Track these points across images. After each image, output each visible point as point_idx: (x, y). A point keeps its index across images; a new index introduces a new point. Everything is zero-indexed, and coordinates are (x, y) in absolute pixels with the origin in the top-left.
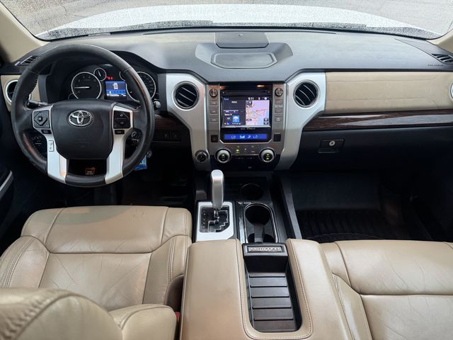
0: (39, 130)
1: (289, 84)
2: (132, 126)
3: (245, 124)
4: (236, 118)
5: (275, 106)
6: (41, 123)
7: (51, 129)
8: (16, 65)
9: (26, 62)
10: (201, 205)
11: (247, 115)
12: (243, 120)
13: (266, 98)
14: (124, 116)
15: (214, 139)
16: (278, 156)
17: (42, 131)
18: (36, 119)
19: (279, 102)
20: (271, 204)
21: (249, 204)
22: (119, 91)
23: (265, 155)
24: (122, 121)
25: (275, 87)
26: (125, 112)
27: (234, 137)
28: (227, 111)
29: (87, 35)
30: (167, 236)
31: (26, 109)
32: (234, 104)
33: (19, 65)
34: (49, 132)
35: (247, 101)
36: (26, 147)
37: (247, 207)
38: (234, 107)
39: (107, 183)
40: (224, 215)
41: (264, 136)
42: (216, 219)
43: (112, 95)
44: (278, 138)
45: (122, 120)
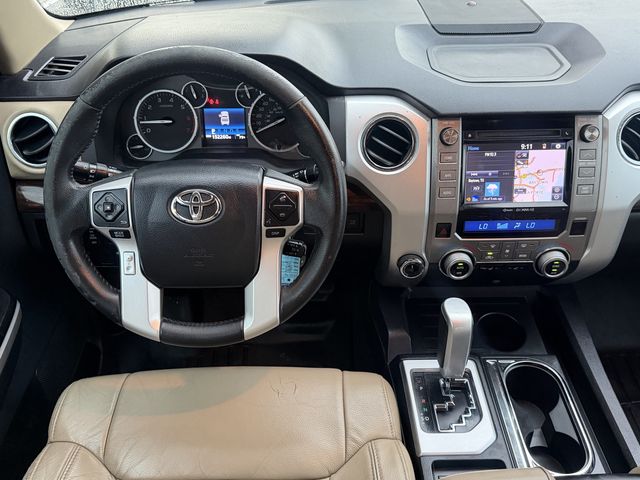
0: (105, 231)
1: (610, 115)
2: (301, 221)
3: (510, 199)
4: (493, 188)
5: (578, 163)
6: (110, 217)
7: (131, 229)
8: (26, 79)
9: (44, 71)
10: (410, 365)
11: (516, 182)
12: (507, 190)
13: (558, 145)
14: (287, 201)
15: (444, 232)
16: (574, 264)
17: (111, 232)
18: (101, 209)
19: (587, 154)
20: (556, 363)
21: (511, 363)
22: (232, 128)
23: (552, 263)
24: (282, 210)
25: (580, 123)
26: (287, 192)
27: (484, 226)
28: (475, 174)
29: (147, 5)
30: (354, 440)
31: (75, 186)
32: (490, 158)
33: (32, 79)
34: (127, 235)
35: (517, 152)
36: (77, 268)
37: (508, 369)
38: (490, 164)
39: (246, 339)
40: (463, 390)
41: (550, 224)
42: (448, 399)
43: (217, 137)
44: (581, 228)
45: (280, 208)
